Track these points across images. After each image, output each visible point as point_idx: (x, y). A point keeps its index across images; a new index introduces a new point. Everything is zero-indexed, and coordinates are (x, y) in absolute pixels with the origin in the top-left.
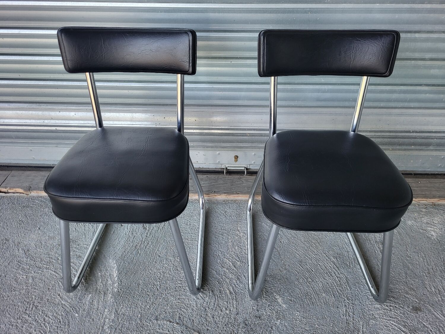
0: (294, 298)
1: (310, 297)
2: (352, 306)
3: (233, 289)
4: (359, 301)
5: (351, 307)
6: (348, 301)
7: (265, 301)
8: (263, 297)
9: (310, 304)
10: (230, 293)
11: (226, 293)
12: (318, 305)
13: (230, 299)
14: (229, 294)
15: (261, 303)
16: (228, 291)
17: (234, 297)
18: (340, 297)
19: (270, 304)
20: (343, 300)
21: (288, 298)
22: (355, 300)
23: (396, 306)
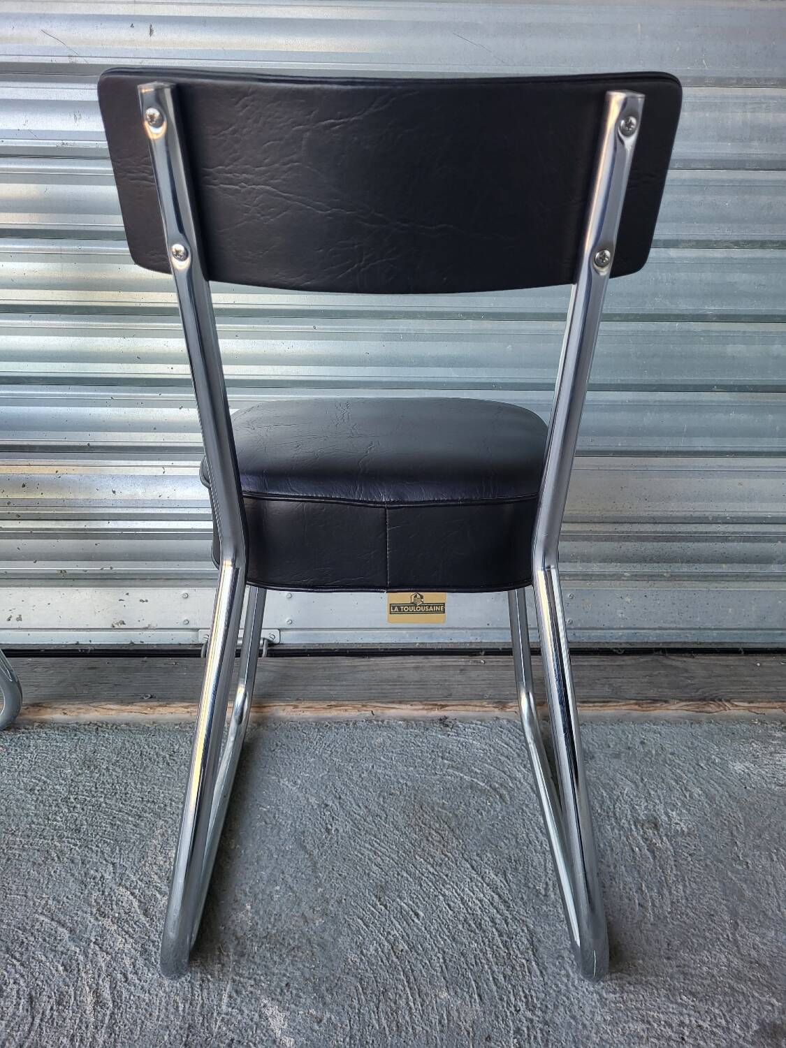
0: (331, 1011)
1: (393, 1005)
2: (541, 1029)
3: (113, 988)
4: (570, 1011)
5: (539, 1035)
6: (529, 1014)
7: (220, 1027)
8: (215, 1014)
9: (387, 1033)
10: (97, 1003)
11: (80, 1005)
12: (415, 1034)
13: (87, 1027)
14: (89, 1008)
15: (202, 1034)
16: (90, 999)
17: (107, 1018)
18: (501, 999)
19: (236, 1037)
20: (512, 1009)
21: (312, 1011)
22: (556, 1007)
23: (701, 1023)
